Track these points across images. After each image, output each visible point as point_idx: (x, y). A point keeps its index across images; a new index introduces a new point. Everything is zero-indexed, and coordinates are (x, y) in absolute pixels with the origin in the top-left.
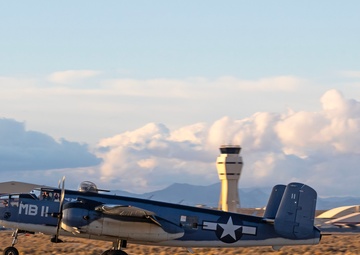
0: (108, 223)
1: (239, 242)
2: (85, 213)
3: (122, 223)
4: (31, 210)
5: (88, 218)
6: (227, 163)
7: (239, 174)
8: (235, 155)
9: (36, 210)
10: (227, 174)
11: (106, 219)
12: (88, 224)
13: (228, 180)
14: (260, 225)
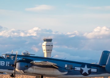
0: (36, 68)
1: (90, 75)
2: (26, 64)
3: (42, 68)
4: (2, 63)
5: (27, 66)
6: (46, 45)
7: (51, 50)
8: (50, 42)
9: (4, 63)
10: (47, 50)
11: (35, 67)
12: (27, 69)
13: (47, 53)
14: (98, 68)
